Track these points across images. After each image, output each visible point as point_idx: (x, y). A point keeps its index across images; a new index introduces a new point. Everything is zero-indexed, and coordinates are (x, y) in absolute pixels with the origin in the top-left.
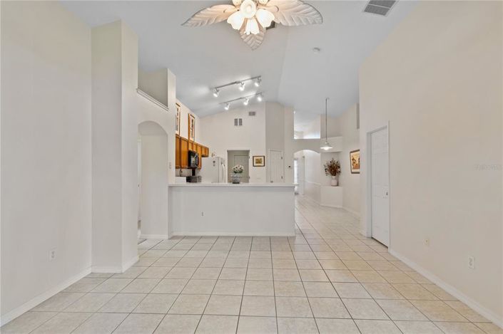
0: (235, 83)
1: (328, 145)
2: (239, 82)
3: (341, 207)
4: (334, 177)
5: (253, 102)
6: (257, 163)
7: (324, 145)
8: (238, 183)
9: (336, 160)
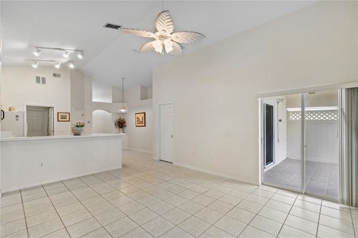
0: (60, 49)
1: (124, 108)
2: (63, 50)
3: (127, 148)
4: (121, 129)
5: (64, 67)
6: (61, 118)
7: (122, 108)
8: (80, 135)
9: (122, 118)
